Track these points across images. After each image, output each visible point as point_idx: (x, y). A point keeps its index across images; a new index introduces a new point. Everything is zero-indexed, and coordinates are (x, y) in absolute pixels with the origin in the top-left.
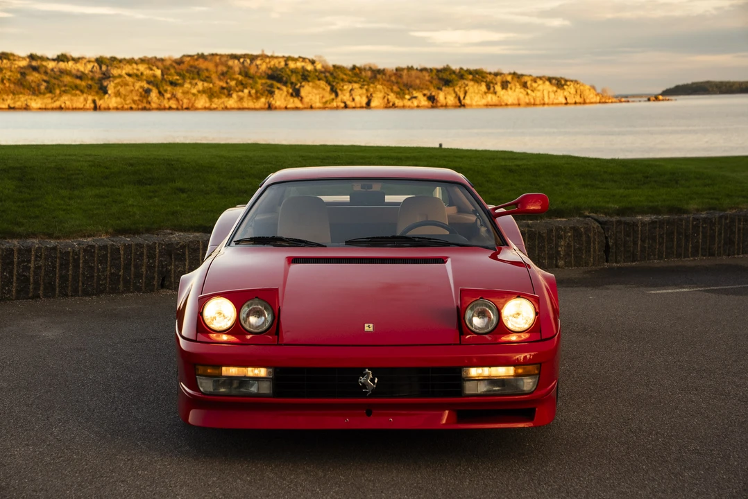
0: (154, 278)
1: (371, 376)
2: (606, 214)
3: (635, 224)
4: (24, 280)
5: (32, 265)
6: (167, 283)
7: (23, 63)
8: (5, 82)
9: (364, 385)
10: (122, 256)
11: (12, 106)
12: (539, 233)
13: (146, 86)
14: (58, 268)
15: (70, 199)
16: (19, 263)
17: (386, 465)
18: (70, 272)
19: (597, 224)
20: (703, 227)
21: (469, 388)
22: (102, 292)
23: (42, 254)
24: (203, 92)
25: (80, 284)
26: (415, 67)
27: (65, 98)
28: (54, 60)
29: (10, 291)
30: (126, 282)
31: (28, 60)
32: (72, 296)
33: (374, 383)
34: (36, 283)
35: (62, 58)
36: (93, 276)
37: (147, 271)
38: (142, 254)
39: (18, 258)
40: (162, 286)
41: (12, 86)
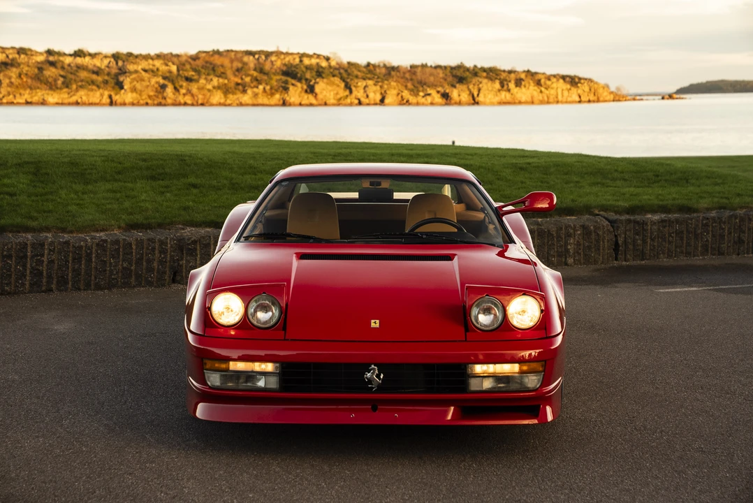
0: (165, 273)
1: (377, 372)
2: (616, 212)
3: (644, 223)
4: (37, 273)
5: (45, 259)
6: (178, 278)
7: (41, 58)
8: (22, 76)
9: (370, 381)
10: (134, 251)
11: (29, 100)
12: (549, 231)
13: (162, 81)
14: (70, 262)
15: (83, 193)
16: (32, 257)
17: (391, 460)
18: (83, 266)
19: (607, 222)
20: (713, 227)
21: (474, 385)
22: (114, 286)
23: (54, 249)
24: (218, 88)
25: (93, 278)
26: (429, 65)
27: (82, 93)
28: (71, 55)
29: (23, 285)
30: (138, 277)
31: (45, 55)
32: (84, 290)
33: (380, 379)
34: (49, 277)
35: (79, 53)
36: (105, 271)
37: (158, 266)
38: (154, 249)
39: (32, 252)
40: (174, 281)
41: (29, 81)
